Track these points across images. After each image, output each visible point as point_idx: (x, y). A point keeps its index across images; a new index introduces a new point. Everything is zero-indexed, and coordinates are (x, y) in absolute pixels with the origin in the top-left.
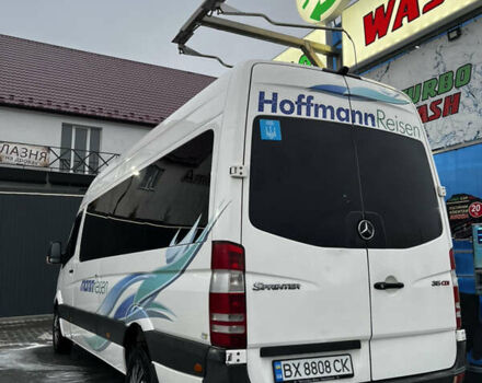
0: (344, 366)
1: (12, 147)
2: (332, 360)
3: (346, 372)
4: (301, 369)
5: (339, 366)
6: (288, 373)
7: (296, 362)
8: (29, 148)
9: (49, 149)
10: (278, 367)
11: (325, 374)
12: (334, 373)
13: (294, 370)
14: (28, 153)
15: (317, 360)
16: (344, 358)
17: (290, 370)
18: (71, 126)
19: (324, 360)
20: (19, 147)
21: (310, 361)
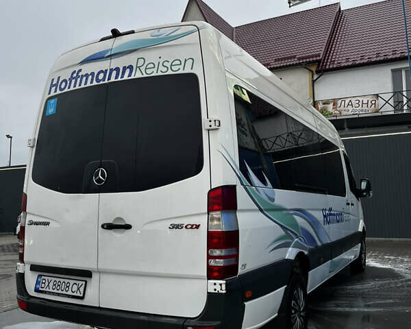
0: (78, 289)
1: (347, 101)
2: (72, 282)
3: (78, 294)
4: (51, 284)
5: (75, 288)
6: (43, 285)
7: (50, 279)
8: (361, 99)
9: (377, 96)
10: (39, 280)
11: (64, 292)
12: (70, 293)
13: (47, 284)
14: (361, 104)
15: (62, 280)
16: (81, 283)
17: (44, 283)
18: (400, 70)
19: (67, 281)
20: (353, 100)
21: (58, 280)
